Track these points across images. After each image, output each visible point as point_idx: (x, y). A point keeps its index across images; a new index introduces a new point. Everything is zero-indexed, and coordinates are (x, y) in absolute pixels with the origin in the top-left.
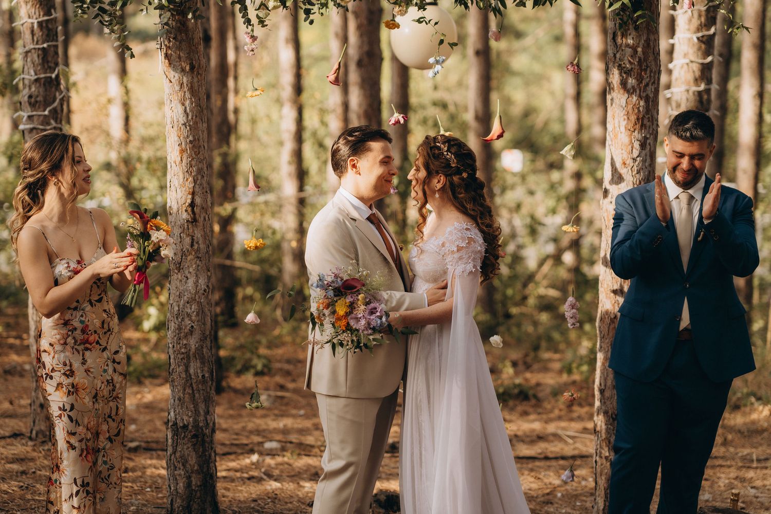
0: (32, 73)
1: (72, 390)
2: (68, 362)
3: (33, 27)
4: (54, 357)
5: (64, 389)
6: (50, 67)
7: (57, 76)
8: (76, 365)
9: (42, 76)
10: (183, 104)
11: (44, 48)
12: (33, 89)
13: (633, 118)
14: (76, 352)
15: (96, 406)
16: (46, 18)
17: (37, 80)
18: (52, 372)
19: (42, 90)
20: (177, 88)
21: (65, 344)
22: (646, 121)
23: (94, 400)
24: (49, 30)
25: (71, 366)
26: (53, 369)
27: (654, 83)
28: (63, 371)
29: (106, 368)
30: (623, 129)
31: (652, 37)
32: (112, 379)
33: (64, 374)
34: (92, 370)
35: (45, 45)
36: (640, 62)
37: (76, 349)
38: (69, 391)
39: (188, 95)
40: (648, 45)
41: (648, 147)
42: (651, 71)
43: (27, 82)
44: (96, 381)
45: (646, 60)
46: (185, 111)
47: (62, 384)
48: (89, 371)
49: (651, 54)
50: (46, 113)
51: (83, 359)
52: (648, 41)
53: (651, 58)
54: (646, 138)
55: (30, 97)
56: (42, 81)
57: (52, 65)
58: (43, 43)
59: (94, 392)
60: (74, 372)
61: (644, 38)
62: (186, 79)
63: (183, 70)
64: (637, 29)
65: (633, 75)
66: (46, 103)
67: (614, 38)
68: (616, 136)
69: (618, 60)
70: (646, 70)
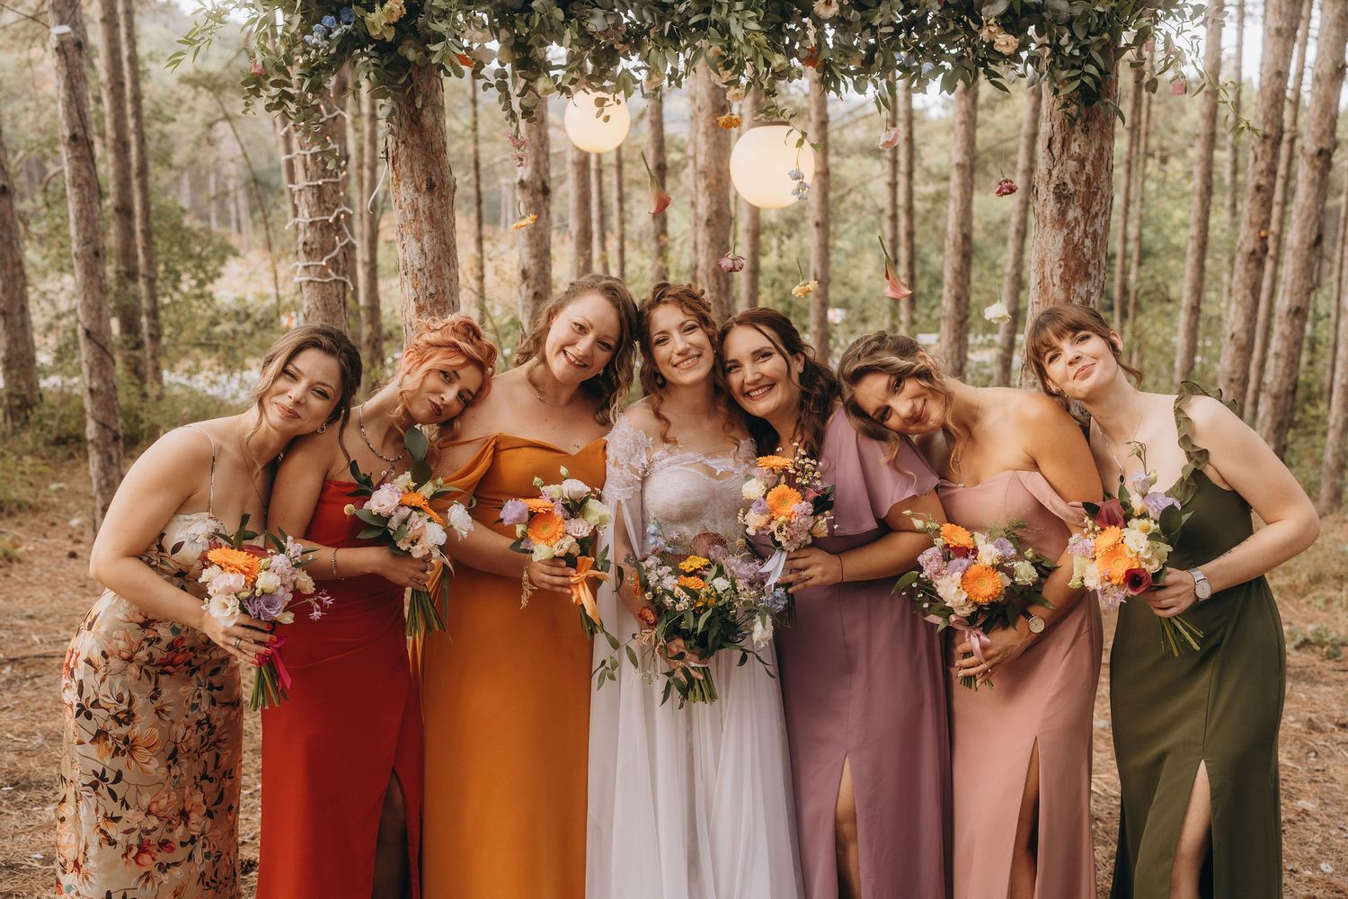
0: (307, 215)
1: (123, 747)
2: (126, 696)
3: (305, 161)
4: (103, 680)
5: (110, 742)
6: (328, 209)
7: (337, 219)
8: (141, 702)
9: (318, 218)
10: (419, 240)
11: (318, 186)
12: (308, 234)
14: (144, 677)
15: (176, 771)
17: (312, 224)
18: (92, 705)
19: (318, 235)
20: (410, 216)
21: (130, 660)
23: (171, 762)
25: (131, 703)
26: (97, 701)
27: (1105, 213)
28: (113, 712)
29: (197, 701)
30: (1057, 280)
31: (1106, 145)
32: (208, 718)
33: (115, 717)
34: (168, 709)
35: (320, 182)
36: (1088, 182)
37: (146, 672)
38: (118, 749)
39: (426, 227)
40: (1101, 155)
42: (1103, 196)
43: (301, 226)
44: (175, 727)
45: (1096, 178)
46: (422, 250)
47: (106, 733)
48: (163, 711)
49: (1104, 171)
50: (324, 263)
51: (156, 689)
52: (1101, 150)
53: (1104, 176)
55: (305, 244)
56: (319, 225)
57: (331, 206)
58: (319, 178)
59: (170, 747)
60: (134, 715)
61: (1096, 145)
62: (423, 202)
63: (417, 189)
64: (1086, 131)
65: (1077, 201)
66: (324, 251)
67: (1049, 147)
68: (1045, 291)
69: (1054, 178)
70: (1095, 194)
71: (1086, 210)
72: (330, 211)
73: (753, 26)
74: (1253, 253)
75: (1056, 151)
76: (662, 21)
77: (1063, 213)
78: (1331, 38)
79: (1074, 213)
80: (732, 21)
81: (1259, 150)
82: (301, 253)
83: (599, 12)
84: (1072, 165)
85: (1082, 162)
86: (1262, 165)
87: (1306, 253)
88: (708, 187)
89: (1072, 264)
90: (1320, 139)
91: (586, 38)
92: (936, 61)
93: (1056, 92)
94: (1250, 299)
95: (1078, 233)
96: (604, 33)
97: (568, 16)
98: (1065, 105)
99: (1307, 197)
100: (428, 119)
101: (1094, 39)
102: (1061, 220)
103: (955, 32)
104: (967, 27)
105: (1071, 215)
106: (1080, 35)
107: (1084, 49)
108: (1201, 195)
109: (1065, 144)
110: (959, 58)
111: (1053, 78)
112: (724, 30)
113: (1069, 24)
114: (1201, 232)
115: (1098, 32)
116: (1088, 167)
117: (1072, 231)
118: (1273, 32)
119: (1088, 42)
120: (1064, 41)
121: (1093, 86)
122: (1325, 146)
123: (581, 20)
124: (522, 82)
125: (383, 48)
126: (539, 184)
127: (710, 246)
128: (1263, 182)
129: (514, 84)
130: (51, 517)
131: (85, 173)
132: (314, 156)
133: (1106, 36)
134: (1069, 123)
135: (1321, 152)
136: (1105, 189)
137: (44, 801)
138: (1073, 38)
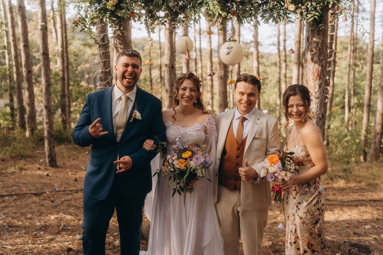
0: (101, 69)
9: (104, 70)
12: (101, 75)
13: (316, 74)
16: (105, 51)
17: (102, 72)
19: (104, 75)
22: (321, 76)
24: (106, 55)
27: (325, 59)
30: (311, 79)
31: (325, 39)
35: (104, 60)
36: (320, 50)
40: (324, 42)
41: (322, 87)
42: (324, 54)
43: (99, 73)
45: (322, 49)
49: (324, 46)
50: (105, 83)
52: (323, 40)
53: (324, 48)
54: (321, 83)
55: (100, 78)
56: (104, 72)
57: (107, 67)
61: (322, 39)
64: (318, 35)
65: (317, 56)
66: (105, 79)
67: (308, 40)
68: (308, 83)
69: (309, 49)
70: (322, 53)
71: (319, 58)
72: (107, 69)
73: (215, 2)
75: (310, 41)
76: (190, 3)
77: (312, 59)
80: (210, 2)
82: (99, 81)
83: (172, 1)
84: (315, 45)
85: (317, 44)
91: (168, 8)
92: (271, 13)
96: (174, 7)
97: (164, 2)
101: (318, 5)
102: (312, 61)
103: (277, 5)
104: (280, 3)
105: (315, 60)
106: (314, 4)
109: (312, 38)
110: (278, 12)
113: (310, 1)
115: (320, 4)
116: (320, 45)
119: (316, 6)
120: (309, 6)
121: (318, 18)
123: (167, 3)
124: (151, 22)
126: (171, 65)
130: (35, 159)
132: (103, 53)
133: (322, 4)
134: (313, 31)
136: (325, 52)
137: (16, 231)
138: (312, 5)
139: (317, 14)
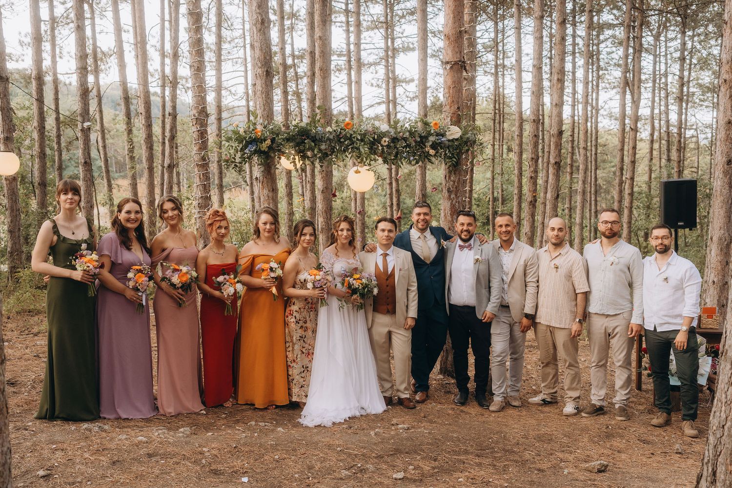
0: (200, 194)
3: (200, 176)
6: (207, 192)
11: (205, 184)
12: (201, 201)
17: (202, 197)
20: (267, 197)
24: (207, 176)
27: (461, 196)
30: (449, 215)
36: (456, 187)
39: (271, 201)
43: (197, 198)
45: (458, 186)
55: (199, 204)
62: (270, 195)
63: (269, 191)
64: (455, 174)
65: (453, 193)
67: (445, 178)
68: (446, 218)
69: (447, 186)
70: (458, 191)
71: (456, 195)
73: (366, 149)
74: (531, 202)
75: (447, 179)
76: (341, 147)
77: (450, 196)
78: (556, 121)
79: (453, 196)
80: (361, 147)
81: (531, 163)
82: (198, 207)
83: (324, 144)
84: (452, 183)
85: (454, 182)
86: (532, 169)
87: (553, 201)
88: (322, 178)
89: (453, 210)
90: (555, 158)
91: (320, 150)
92: (414, 156)
93: (446, 164)
94: (531, 219)
95: (454, 202)
96: (325, 149)
97: (315, 145)
98: (449, 168)
99: (553, 180)
100: (272, 171)
102: (449, 198)
103: (419, 149)
104: (422, 148)
105: (452, 197)
106: (451, 150)
107: (452, 154)
108: (518, 177)
109: (450, 177)
110: (420, 156)
111: (445, 161)
112: (358, 149)
113: (448, 148)
114: (519, 192)
115: (456, 150)
116: (456, 184)
117: (452, 201)
118: (532, 121)
120: (447, 152)
121: (456, 164)
122: (557, 161)
123: (319, 146)
124: (301, 162)
125: (264, 152)
127: (323, 201)
128: (533, 175)
129: (299, 162)
131: (89, 176)
132: (203, 174)
134: (450, 172)
135: (556, 163)
138: (449, 151)
139: (455, 160)
